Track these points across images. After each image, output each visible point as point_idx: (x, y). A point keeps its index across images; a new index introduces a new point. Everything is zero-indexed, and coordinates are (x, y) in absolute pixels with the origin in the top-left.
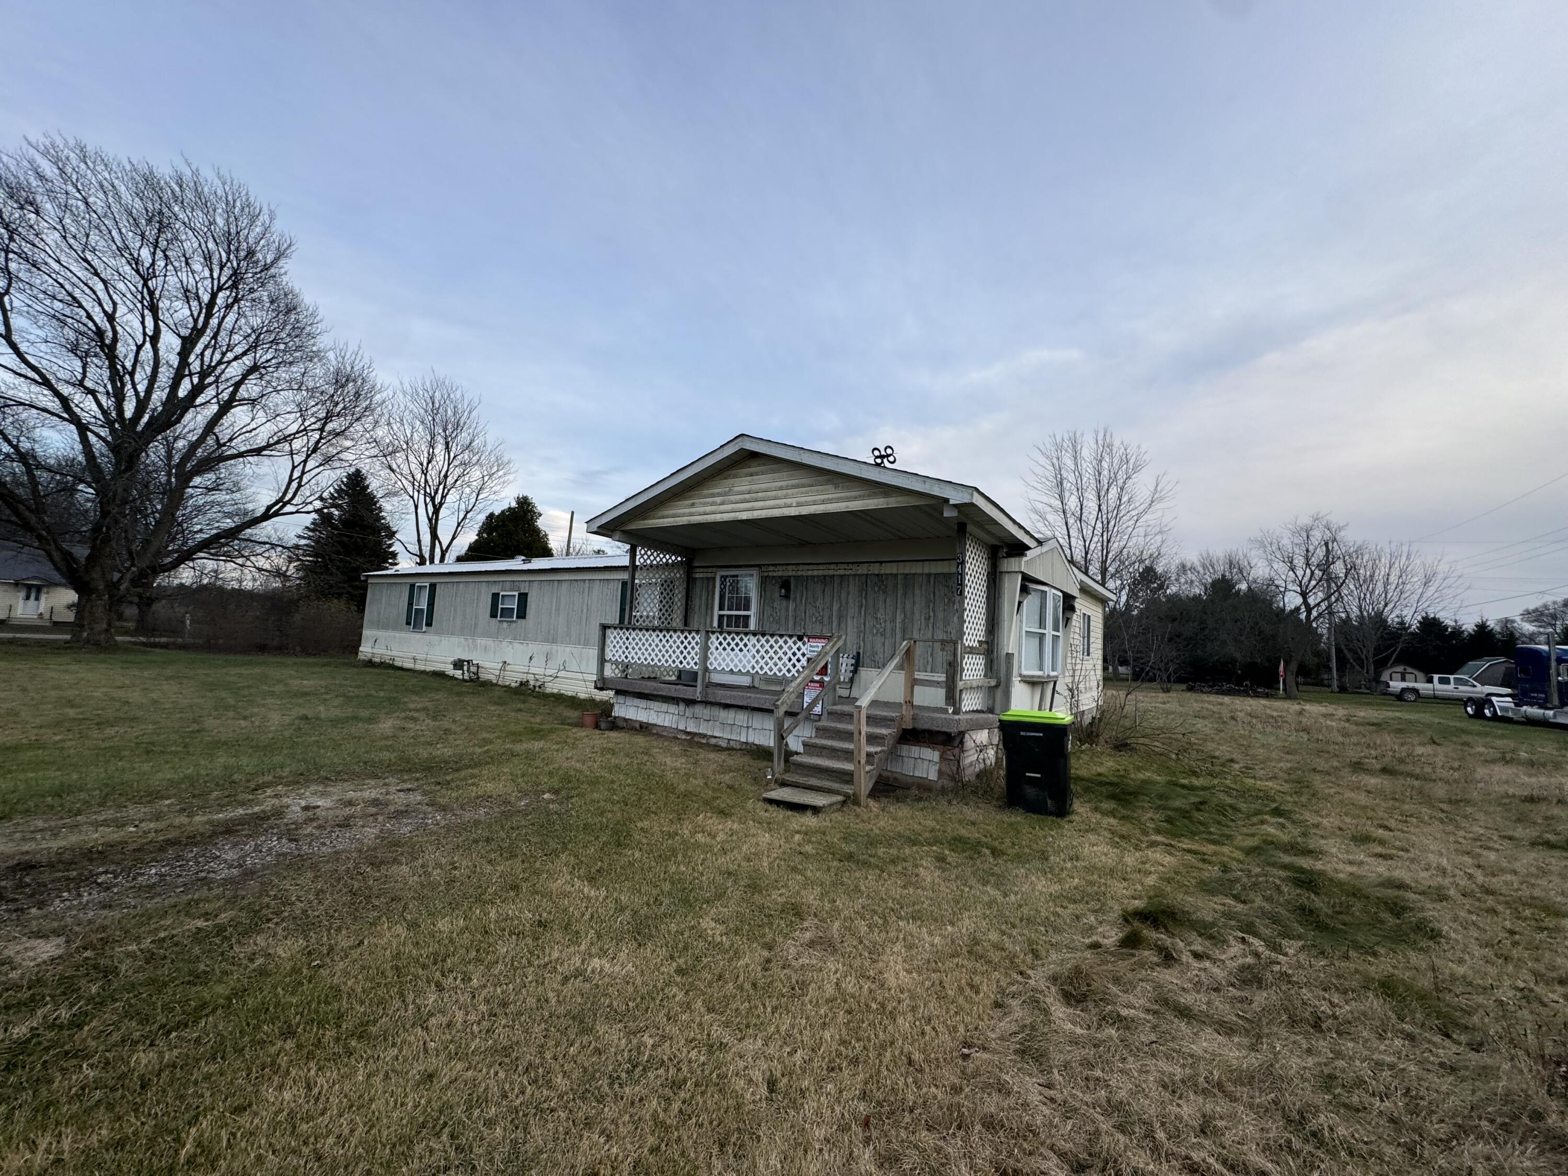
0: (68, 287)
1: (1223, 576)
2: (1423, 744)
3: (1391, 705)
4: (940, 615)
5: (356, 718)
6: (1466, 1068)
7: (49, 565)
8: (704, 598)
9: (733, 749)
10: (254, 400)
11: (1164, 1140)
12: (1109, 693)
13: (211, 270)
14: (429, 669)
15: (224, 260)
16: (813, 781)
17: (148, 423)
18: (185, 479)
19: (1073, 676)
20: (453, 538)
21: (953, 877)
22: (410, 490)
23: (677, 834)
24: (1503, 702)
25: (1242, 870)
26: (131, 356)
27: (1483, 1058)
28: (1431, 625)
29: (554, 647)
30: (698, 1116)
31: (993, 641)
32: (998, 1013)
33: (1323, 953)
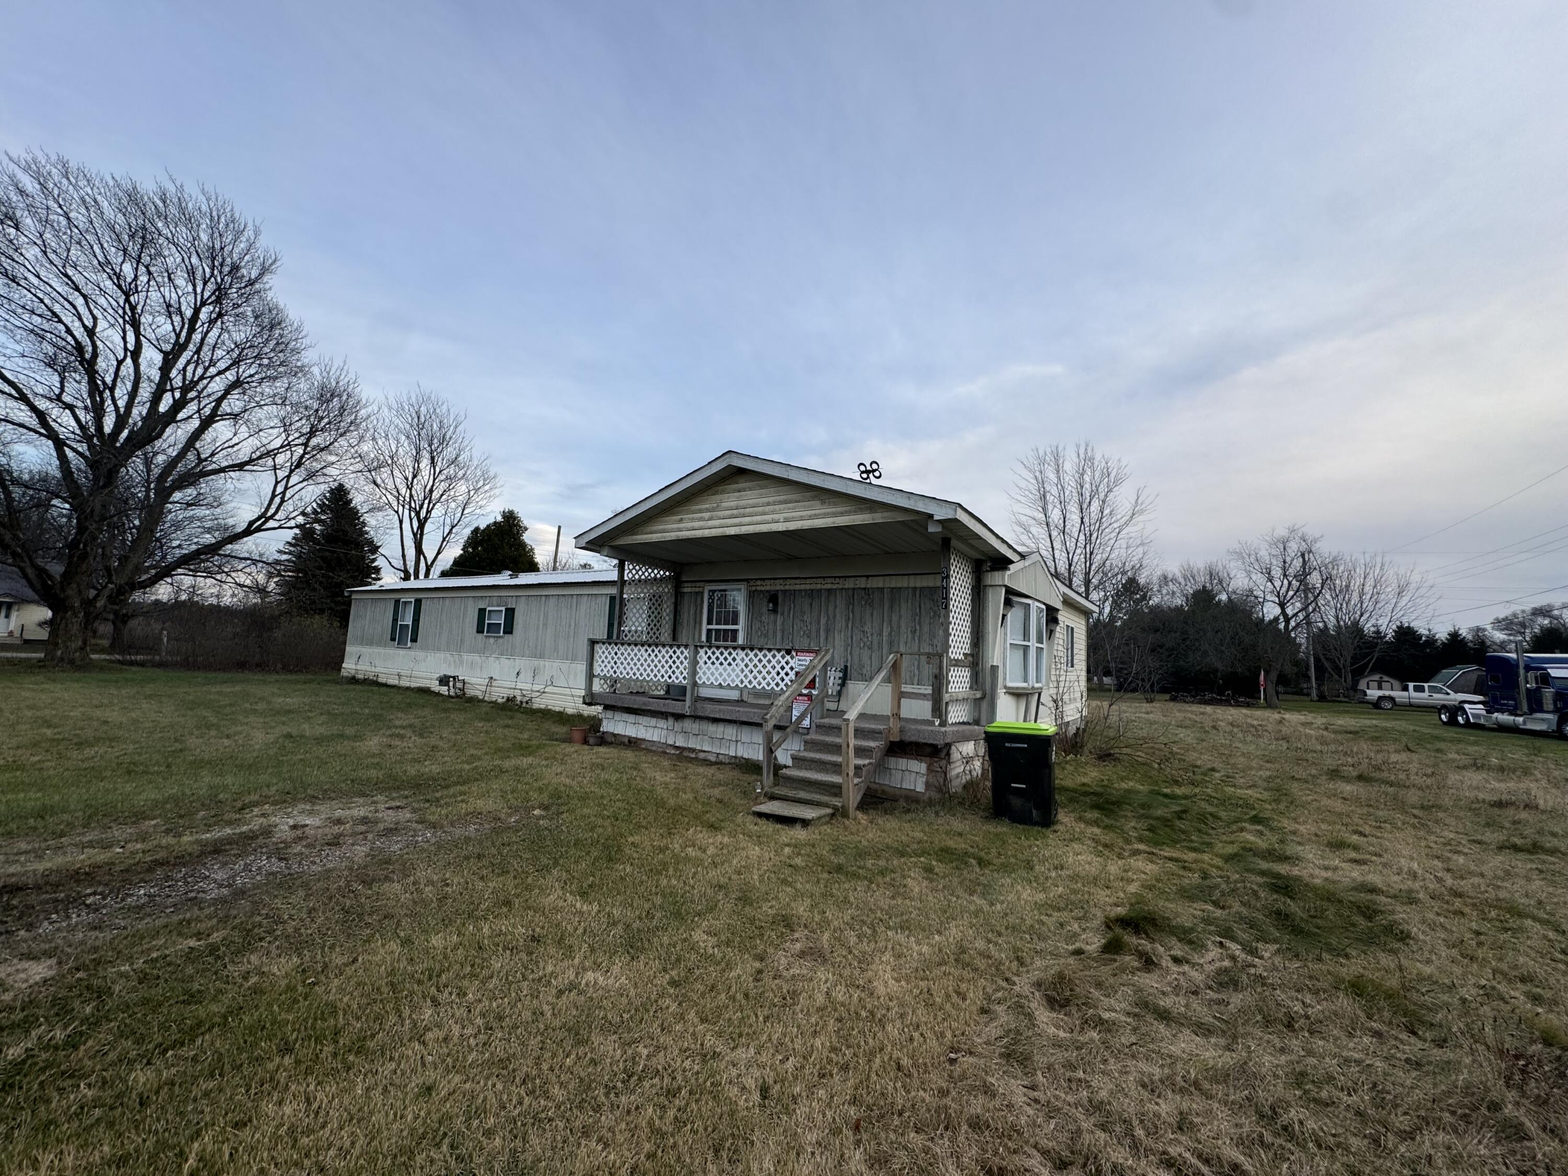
0: (47, 301)
1: (1204, 587)
2: (1397, 751)
3: (1369, 713)
4: (926, 629)
5: (342, 736)
6: (1429, 1063)
7: (24, 582)
8: (692, 612)
9: (721, 763)
10: (237, 415)
11: (1143, 1137)
12: (1095, 703)
13: (194, 286)
14: (413, 685)
15: (208, 276)
16: (802, 795)
17: (128, 438)
18: (164, 494)
19: (1058, 687)
20: (439, 553)
21: (941, 886)
22: (395, 504)
23: (667, 848)
24: (1475, 709)
25: (1221, 877)
26: (112, 370)
27: (1448, 1054)
28: (1406, 634)
29: (542, 663)
30: (693, 1122)
31: (978, 653)
32: (984, 1018)
33: (1297, 956)
